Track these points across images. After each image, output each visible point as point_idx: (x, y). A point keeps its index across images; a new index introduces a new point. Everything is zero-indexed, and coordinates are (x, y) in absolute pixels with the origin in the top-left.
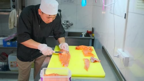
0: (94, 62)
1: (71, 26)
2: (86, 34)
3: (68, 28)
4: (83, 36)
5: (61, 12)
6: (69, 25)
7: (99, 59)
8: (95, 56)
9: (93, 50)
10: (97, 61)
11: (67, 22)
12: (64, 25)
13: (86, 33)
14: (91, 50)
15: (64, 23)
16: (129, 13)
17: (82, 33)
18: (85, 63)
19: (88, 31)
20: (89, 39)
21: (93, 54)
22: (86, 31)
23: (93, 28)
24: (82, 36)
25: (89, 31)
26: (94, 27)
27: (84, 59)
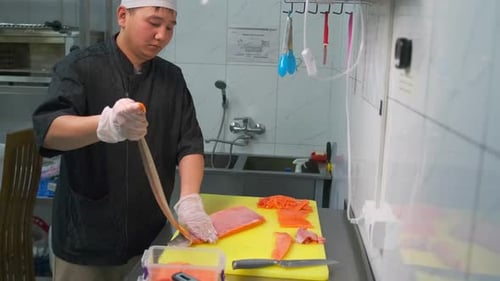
0: (304, 243)
1: (257, 136)
2: (306, 163)
3: (247, 143)
4: (298, 170)
5: (227, 90)
6: (252, 134)
7: (323, 236)
8: (312, 227)
9: (311, 210)
10: (313, 238)
11: (246, 121)
12: (236, 131)
13: (307, 160)
14: (305, 209)
15: (236, 125)
16: (389, 101)
17: (294, 159)
18: (277, 244)
19: (314, 154)
20: (315, 180)
21: (307, 223)
22: (309, 155)
23: (329, 145)
24: (294, 171)
25: (317, 153)
26: (332, 142)
27: (278, 233)
